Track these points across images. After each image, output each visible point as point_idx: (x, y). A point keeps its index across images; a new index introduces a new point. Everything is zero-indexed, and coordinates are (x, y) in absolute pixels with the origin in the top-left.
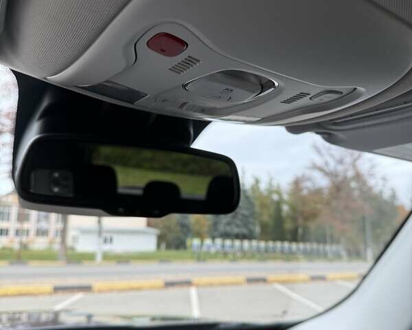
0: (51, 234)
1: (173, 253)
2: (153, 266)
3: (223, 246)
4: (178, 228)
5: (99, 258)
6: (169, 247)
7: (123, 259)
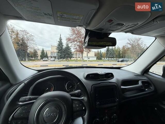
0: (80, 57)
1: (99, 60)
2: (96, 62)
3: (108, 59)
4: (100, 56)
5: (88, 61)
6: (98, 59)
7: (91, 61)
